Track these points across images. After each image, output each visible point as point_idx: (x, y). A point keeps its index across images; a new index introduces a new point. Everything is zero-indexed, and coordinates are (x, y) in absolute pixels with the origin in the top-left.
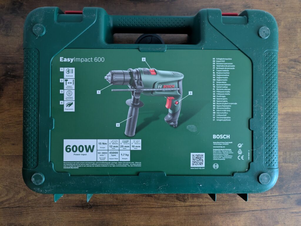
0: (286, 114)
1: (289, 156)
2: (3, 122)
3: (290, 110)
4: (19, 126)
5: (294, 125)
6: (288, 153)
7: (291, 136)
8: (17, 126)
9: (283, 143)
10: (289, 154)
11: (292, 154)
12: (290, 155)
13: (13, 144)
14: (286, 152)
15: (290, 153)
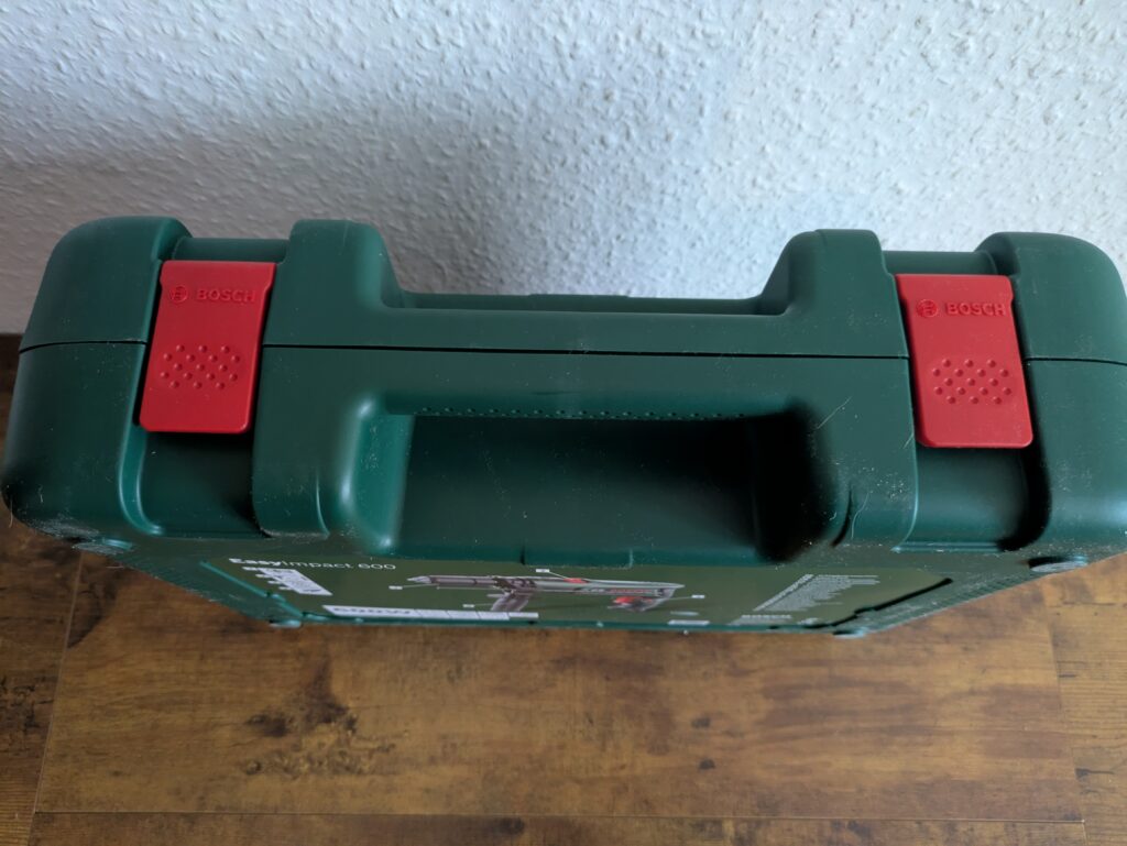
0: (997, 691)
1: (1026, 838)
2: (96, 697)
3: (1007, 679)
4: (144, 711)
5: (1026, 729)
6: (1022, 830)
7: (1022, 767)
8: (137, 712)
9: (999, 790)
10: (1025, 832)
11: (1036, 833)
12: (1029, 835)
13: (116, 774)
14: (1014, 826)
15: (1028, 829)
